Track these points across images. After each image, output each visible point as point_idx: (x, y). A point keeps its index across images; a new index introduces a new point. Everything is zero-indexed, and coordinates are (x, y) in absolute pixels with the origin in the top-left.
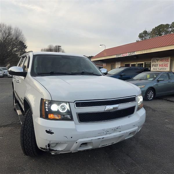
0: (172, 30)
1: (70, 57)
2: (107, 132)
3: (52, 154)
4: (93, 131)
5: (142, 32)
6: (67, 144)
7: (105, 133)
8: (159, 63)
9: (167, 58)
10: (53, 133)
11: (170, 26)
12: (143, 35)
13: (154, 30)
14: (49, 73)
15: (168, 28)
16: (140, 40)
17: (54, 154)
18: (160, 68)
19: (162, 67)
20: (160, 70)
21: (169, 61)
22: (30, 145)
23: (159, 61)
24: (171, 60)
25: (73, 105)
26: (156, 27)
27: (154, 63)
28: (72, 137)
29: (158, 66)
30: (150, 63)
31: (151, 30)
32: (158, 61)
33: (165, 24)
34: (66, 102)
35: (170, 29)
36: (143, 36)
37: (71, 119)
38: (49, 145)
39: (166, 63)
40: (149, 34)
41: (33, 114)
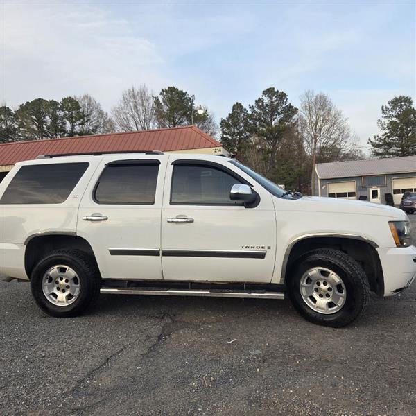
0: (65, 115)
11: (59, 106)
12: (3, 117)
13: (23, 107)
15: (55, 109)
26: (28, 103)
31: (18, 108)
35: (61, 113)
36: (3, 120)
40: (16, 116)
41: (378, 247)
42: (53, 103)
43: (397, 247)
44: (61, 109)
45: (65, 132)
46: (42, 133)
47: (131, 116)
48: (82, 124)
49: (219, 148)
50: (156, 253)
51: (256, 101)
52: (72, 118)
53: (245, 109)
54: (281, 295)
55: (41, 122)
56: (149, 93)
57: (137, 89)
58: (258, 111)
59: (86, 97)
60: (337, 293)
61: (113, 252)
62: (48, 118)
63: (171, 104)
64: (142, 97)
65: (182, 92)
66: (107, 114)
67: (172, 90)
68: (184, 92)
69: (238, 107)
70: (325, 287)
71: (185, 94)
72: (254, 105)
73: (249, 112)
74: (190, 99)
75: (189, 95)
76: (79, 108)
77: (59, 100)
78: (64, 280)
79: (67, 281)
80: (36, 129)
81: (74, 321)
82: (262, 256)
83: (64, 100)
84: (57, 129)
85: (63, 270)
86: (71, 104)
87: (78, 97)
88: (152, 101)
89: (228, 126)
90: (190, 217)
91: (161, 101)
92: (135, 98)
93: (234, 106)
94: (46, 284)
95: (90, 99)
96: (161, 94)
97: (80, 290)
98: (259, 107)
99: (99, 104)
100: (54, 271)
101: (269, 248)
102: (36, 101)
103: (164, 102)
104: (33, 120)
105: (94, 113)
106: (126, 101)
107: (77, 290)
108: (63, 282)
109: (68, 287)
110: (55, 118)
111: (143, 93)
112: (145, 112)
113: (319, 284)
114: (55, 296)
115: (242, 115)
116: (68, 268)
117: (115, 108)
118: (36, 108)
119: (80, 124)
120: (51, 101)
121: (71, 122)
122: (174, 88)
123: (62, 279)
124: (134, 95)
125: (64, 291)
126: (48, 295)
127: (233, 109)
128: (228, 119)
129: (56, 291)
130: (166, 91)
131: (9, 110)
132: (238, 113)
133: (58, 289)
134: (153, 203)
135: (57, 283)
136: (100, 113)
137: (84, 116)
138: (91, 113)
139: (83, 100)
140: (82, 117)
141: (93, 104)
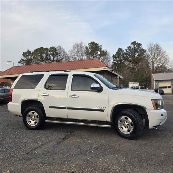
0: (51, 54)
10: (163, 115)
12: (27, 54)
15: (47, 51)
16: (24, 59)
26: (37, 49)
31: (33, 51)
35: (49, 53)
36: (28, 56)
40: (32, 54)
41: (146, 109)
42: (47, 49)
43: (155, 109)
44: (49, 51)
45: (51, 60)
46: (42, 61)
47: (76, 54)
48: (57, 57)
49: (106, 67)
50: (65, 108)
51: (128, 47)
52: (53, 55)
53: (123, 51)
54: (110, 126)
55: (42, 56)
56: (83, 45)
57: (79, 43)
58: (129, 51)
59: (59, 46)
60: (131, 126)
61: (50, 107)
62: (44, 55)
63: (92, 49)
64: (80, 46)
65: (97, 44)
66: (67, 53)
67: (93, 43)
68: (98, 44)
69: (120, 50)
70: (126, 124)
71: (98, 45)
72: (127, 49)
73: (125, 52)
74: (100, 46)
75: (100, 45)
76: (56, 51)
77: (49, 48)
78: (34, 117)
79: (35, 117)
80: (40, 59)
81: (36, 131)
82: (103, 111)
83: (51, 48)
84: (48, 59)
85: (33, 113)
86: (53, 49)
87: (56, 46)
88: (84, 48)
89: (116, 58)
90: (77, 95)
91: (88, 48)
92: (78, 46)
93: (119, 49)
94: (28, 117)
95: (61, 47)
96: (88, 45)
97: (39, 121)
98: (129, 50)
99: (64, 49)
100: (30, 113)
101: (106, 108)
102: (40, 48)
103: (89, 48)
104: (39, 56)
105: (62, 53)
106: (74, 48)
107: (38, 120)
108: (33, 117)
109: (35, 119)
110: (47, 55)
111: (81, 44)
112: (81, 52)
113: (124, 122)
114: (31, 122)
115: (122, 53)
116: (35, 112)
117: (70, 51)
118: (40, 51)
119: (56, 57)
121: (53, 56)
122: (94, 42)
123: (33, 116)
124: (77, 46)
125: (34, 121)
126: (28, 122)
127: (118, 50)
128: (116, 55)
129: (31, 120)
130: (90, 43)
131: (30, 52)
132: (120, 52)
133: (32, 120)
134: (65, 90)
135: (31, 117)
136: (64, 52)
137: (58, 54)
138: (61, 53)
139: (58, 48)
140: (57, 54)
141: (61, 49)
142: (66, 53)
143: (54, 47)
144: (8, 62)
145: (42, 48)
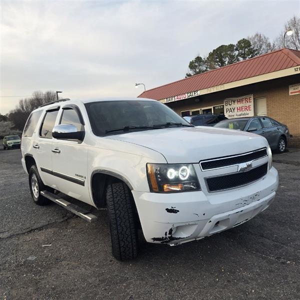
0: (239, 54)
1: (139, 102)
2: (246, 201)
3: (171, 245)
4: (229, 202)
5: (193, 59)
6: (197, 225)
7: (243, 203)
8: (237, 105)
9: (248, 97)
10: (178, 211)
11: (235, 48)
12: (196, 64)
13: (211, 55)
14: (122, 130)
15: (232, 51)
16: (191, 72)
17: (173, 245)
18: (239, 113)
19: (241, 112)
20: (239, 117)
21: (252, 101)
22: (129, 239)
23: (236, 103)
24: (254, 99)
25: (198, 167)
26: (214, 50)
27: (229, 107)
28: (204, 214)
29: (236, 110)
30: (222, 107)
31: (208, 56)
32: (234, 102)
33: (227, 44)
34: (187, 164)
35: (237, 53)
36: (197, 66)
37: (198, 188)
38: (171, 231)
39: (247, 104)
40: (205, 62)
41: (133, 189)
42: (231, 46)
44: (237, 50)
52: (244, 54)
55: (223, 63)
62: (227, 59)
76: (250, 45)
83: (239, 42)
86: (245, 44)
87: (250, 37)
90: (59, 149)
95: (260, 37)
99: (267, 38)
101: (85, 178)
102: (220, 47)
105: (264, 47)
110: (232, 57)
117: (276, 39)
120: (229, 45)
121: (244, 57)
131: (201, 58)
136: (269, 45)
137: (254, 51)
138: (261, 47)
139: (254, 39)
140: (252, 52)
141: (262, 39)
142: (272, 45)
143: (246, 38)
144: (137, 85)
145: (222, 46)
